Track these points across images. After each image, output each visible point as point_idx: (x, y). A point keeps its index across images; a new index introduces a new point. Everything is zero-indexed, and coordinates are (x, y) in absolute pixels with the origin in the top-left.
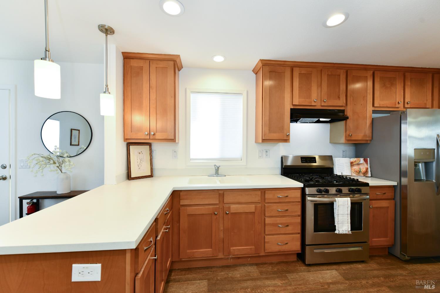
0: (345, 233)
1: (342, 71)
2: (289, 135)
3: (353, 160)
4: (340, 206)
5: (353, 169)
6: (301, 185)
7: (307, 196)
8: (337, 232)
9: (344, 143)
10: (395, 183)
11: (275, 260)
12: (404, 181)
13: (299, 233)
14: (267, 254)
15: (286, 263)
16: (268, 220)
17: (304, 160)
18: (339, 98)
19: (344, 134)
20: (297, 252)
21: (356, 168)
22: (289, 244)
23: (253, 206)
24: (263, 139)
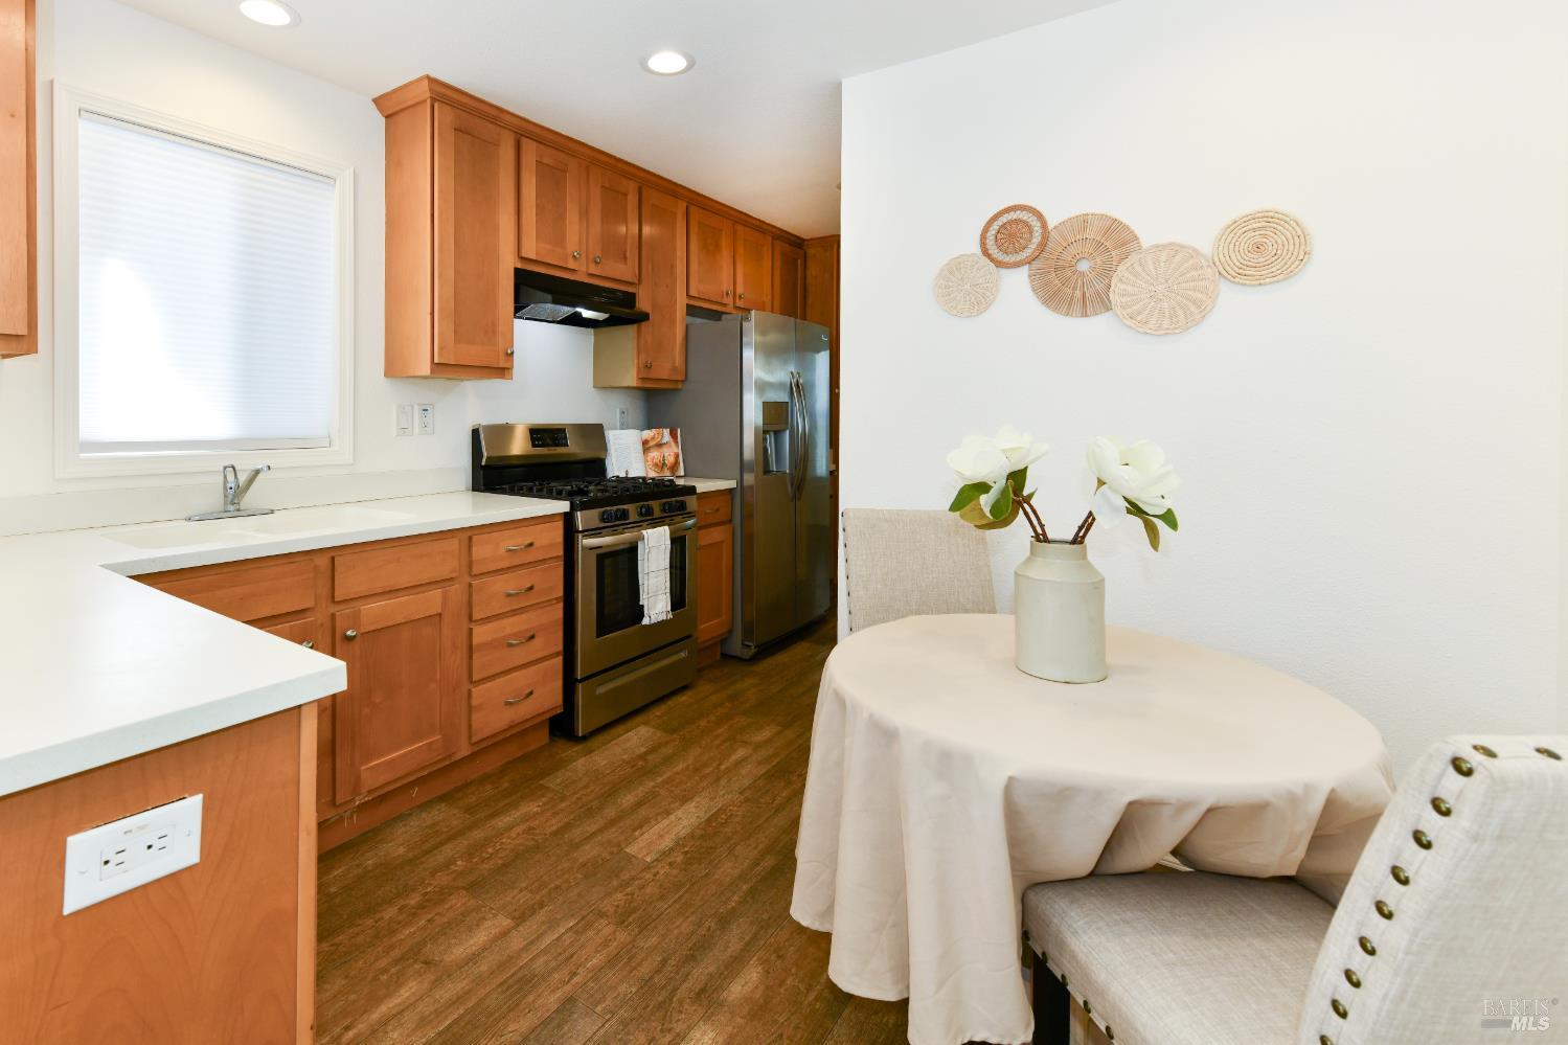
0: (660, 619)
1: (631, 183)
2: (512, 353)
3: (647, 434)
4: (652, 550)
5: (649, 459)
6: (563, 506)
7: (580, 536)
8: (646, 621)
9: (635, 385)
10: (732, 484)
11: (493, 762)
12: (749, 479)
13: (557, 654)
14: (476, 749)
15: (524, 758)
16: (481, 634)
17: (538, 439)
18: (625, 258)
19: (636, 361)
20: (548, 716)
21: (655, 454)
22: (535, 695)
23: (436, 594)
24: (436, 361)
